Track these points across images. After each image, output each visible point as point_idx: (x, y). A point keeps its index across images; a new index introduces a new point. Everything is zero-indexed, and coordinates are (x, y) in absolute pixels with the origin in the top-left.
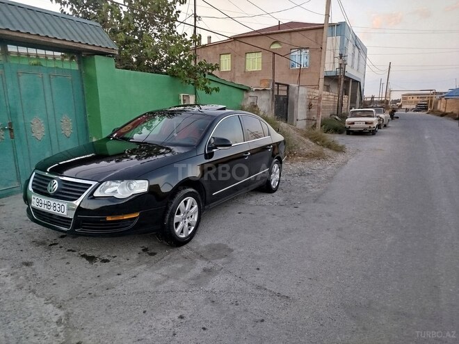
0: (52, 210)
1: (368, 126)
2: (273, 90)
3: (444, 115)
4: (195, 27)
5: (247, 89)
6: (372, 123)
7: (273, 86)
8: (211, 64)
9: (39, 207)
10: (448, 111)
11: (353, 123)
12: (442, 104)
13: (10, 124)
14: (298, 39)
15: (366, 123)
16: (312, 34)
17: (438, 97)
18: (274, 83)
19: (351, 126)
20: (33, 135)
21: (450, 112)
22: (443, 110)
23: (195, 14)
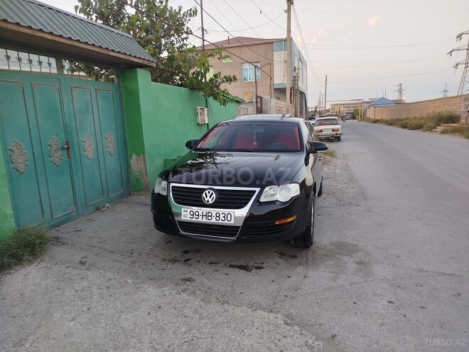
0: (214, 221)
1: (335, 133)
2: (257, 102)
3: (376, 121)
4: (204, 40)
5: (241, 101)
6: (338, 130)
7: (257, 99)
8: (229, 76)
9: (194, 219)
10: (378, 118)
11: (321, 131)
12: (371, 112)
13: (67, 143)
14: (247, 53)
15: (333, 130)
16: (261, 49)
17: (367, 105)
18: (257, 97)
19: (320, 134)
20: (85, 154)
21: (380, 118)
22: (372, 117)
23: (202, 28)
